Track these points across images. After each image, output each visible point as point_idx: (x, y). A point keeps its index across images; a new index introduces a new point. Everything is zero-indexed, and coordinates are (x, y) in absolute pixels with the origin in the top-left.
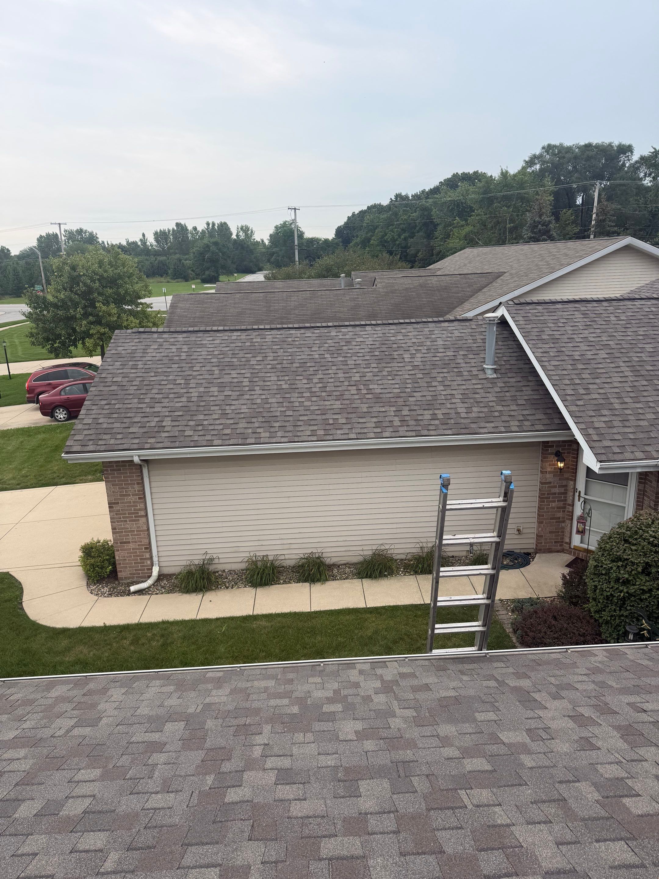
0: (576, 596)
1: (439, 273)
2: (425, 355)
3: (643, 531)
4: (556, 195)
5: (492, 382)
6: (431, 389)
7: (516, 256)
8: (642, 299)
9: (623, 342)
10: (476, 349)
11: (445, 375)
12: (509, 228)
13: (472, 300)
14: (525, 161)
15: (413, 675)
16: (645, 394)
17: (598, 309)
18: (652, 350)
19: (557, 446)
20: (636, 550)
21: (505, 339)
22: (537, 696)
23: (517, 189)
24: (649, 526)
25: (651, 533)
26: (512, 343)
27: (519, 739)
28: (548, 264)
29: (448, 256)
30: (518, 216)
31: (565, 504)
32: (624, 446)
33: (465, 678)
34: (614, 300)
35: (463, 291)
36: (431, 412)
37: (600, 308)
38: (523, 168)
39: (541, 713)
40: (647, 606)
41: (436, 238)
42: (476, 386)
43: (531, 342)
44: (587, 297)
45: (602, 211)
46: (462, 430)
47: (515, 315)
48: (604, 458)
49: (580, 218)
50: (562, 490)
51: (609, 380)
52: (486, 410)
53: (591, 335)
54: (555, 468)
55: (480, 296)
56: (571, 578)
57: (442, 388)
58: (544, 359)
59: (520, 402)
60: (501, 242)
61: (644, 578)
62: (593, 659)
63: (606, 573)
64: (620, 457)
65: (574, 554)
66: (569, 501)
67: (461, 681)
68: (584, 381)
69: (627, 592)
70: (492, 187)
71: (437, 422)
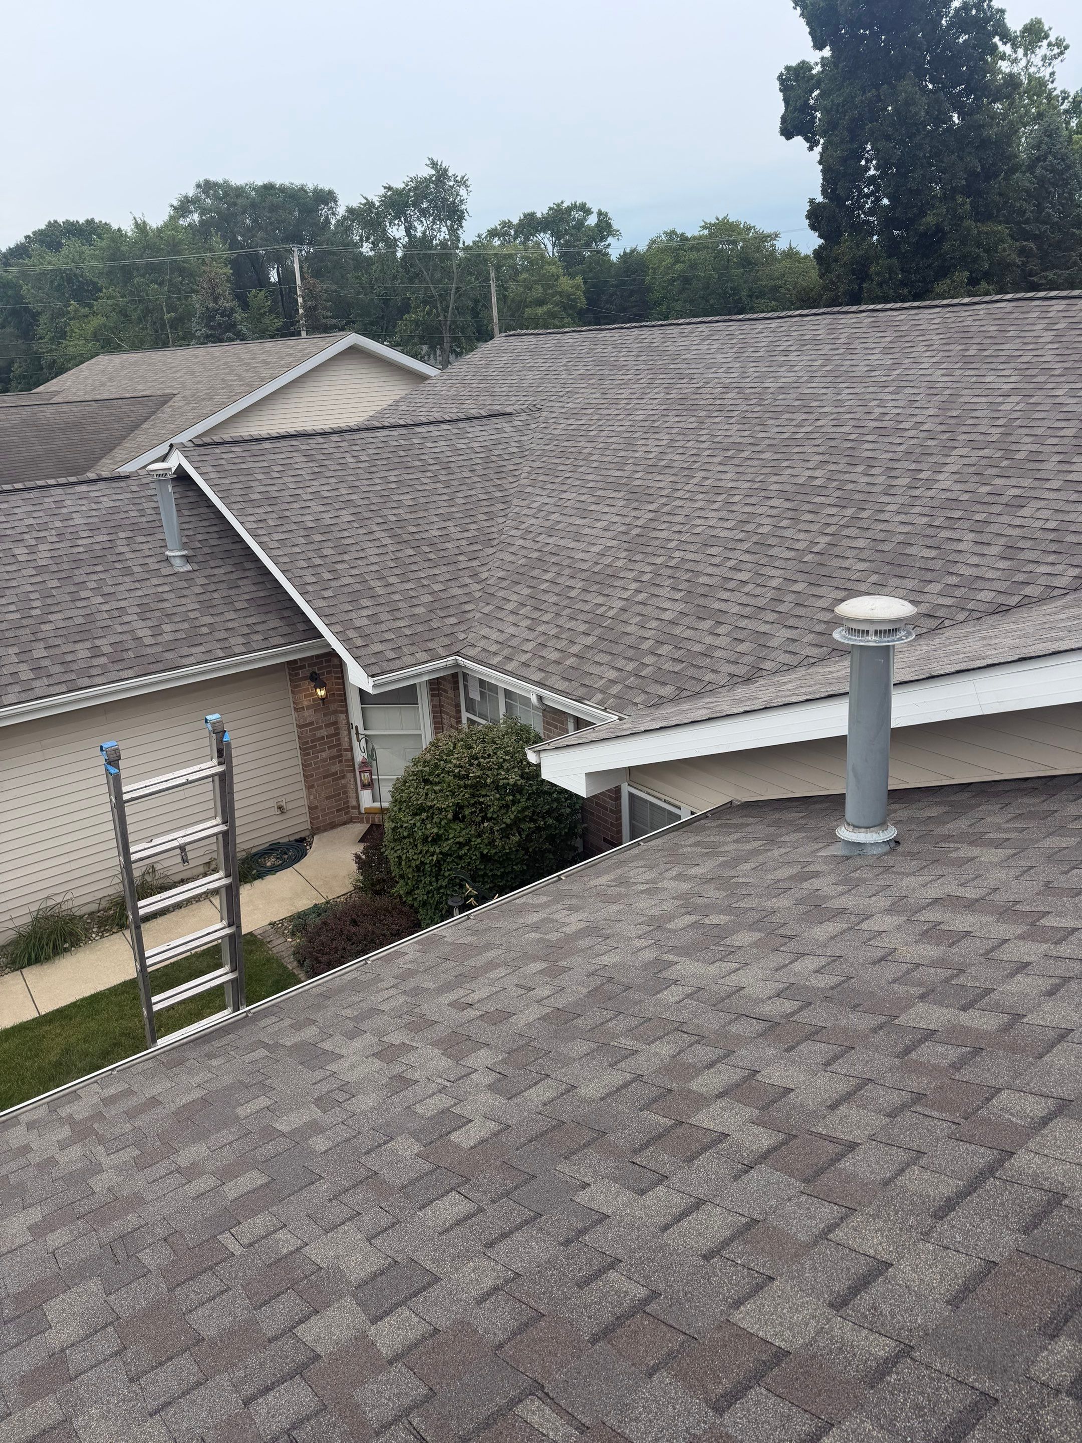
0: (379, 881)
1: (56, 399)
2: (57, 546)
3: (445, 761)
4: (234, 263)
5: (187, 577)
6: (80, 604)
7: (188, 367)
8: (384, 427)
9: (371, 495)
10: (146, 526)
11: (102, 576)
12: (169, 320)
13: (127, 444)
14: (172, 206)
15: (129, 1092)
16: (414, 567)
17: (326, 446)
18: (411, 503)
19: (310, 665)
20: (441, 791)
21: (193, 505)
22: (327, 1045)
23: (169, 254)
24: (451, 753)
25: (454, 761)
26: (207, 510)
27: (306, 1118)
28: (242, 379)
29: (70, 369)
30: (179, 299)
31: (340, 750)
32: (400, 647)
33: (215, 1062)
34: (346, 431)
35: (108, 429)
36: (88, 645)
37: (329, 445)
38: (171, 218)
39: (333, 1067)
40: (469, 863)
41: (41, 338)
42: (160, 589)
43: (235, 506)
44: (306, 428)
45: (309, 294)
46: (151, 666)
47: (199, 464)
48: (376, 670)
49: (280, 304)
50: (332, 730)
51: (362, 554)
52: (186, 625)
53: (323, 488)
54: (314, 700)
55: (140, 436)
56: (367, 857)
57: (100, 599)
58: (260, 532)
59: (239, 605)
60: (160, 343)
61: (457, 826)
62: (401, 961)
63: (409, 834)
64: (397, 664)
65: (367, 822)
66: (346, 745)
67: (209, 1069)
68: (328, 560)
69: (441, 853)
70: (123, 248)
71: (103, 660)
